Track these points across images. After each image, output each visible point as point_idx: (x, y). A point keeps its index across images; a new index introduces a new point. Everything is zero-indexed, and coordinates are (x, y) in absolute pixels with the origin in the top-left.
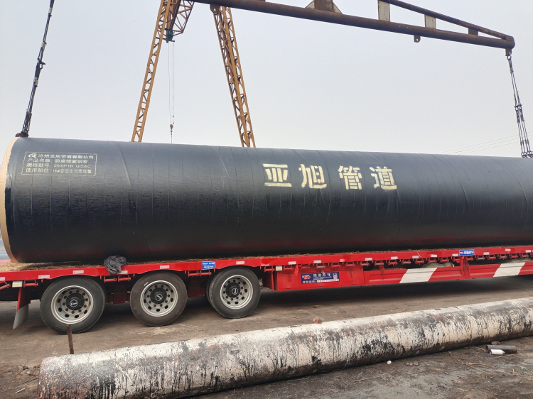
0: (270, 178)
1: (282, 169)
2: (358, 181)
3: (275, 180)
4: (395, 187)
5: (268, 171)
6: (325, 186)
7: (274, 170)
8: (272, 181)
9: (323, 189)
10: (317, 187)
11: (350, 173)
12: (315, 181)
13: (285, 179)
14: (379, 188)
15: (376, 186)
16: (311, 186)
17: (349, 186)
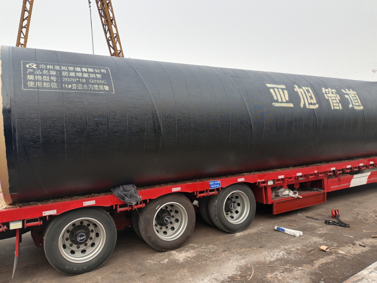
0: (275, 98)
1: (283, 89)
2: (338, 102)
3: (280, 100)
4: (361, 108)
5: (272, 90)
6: (317, 106)
7: (276, 90)
8: (277, 101)
9: (316, 109)
10: (312, 107)
11: (331, 95)
12: (310, 102)
13: (287, 99)
14: (352, 108)
15: (351, 106)
16: (308, 107)
17: (334, 106)
